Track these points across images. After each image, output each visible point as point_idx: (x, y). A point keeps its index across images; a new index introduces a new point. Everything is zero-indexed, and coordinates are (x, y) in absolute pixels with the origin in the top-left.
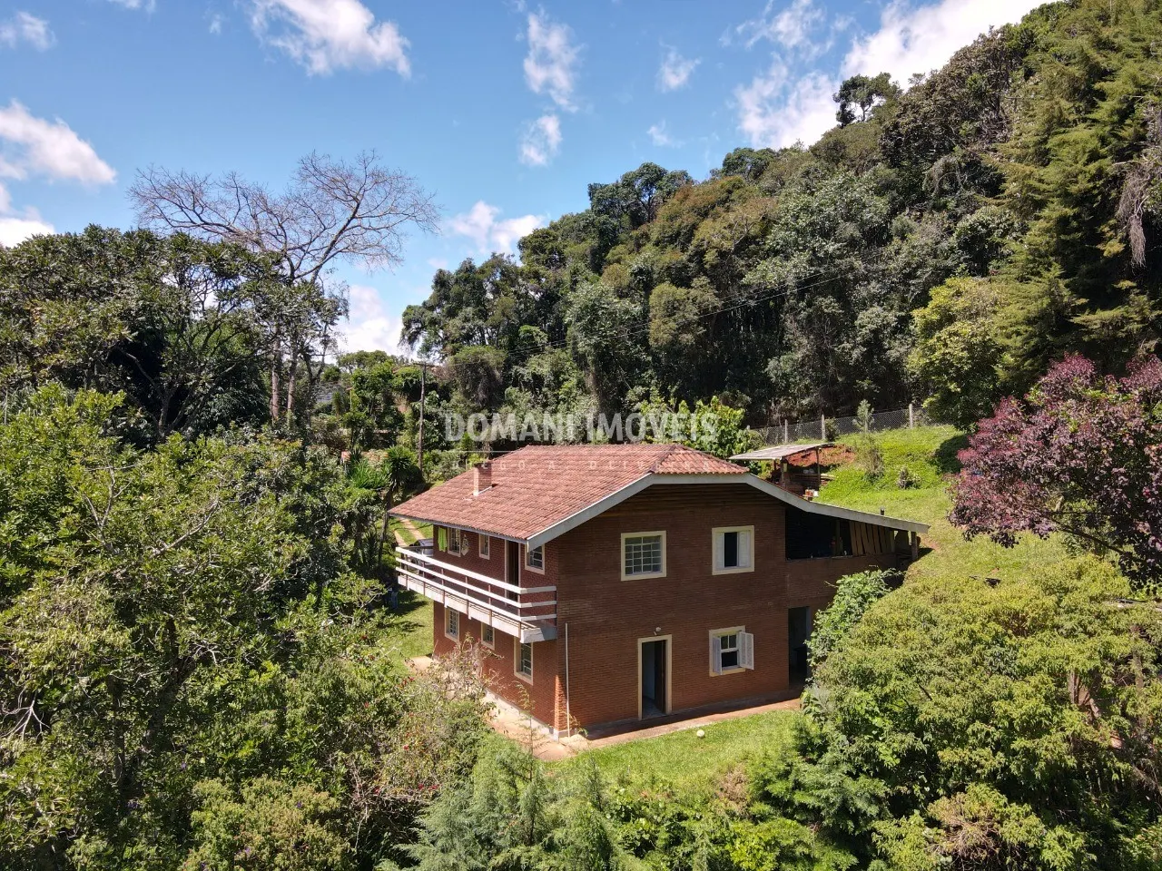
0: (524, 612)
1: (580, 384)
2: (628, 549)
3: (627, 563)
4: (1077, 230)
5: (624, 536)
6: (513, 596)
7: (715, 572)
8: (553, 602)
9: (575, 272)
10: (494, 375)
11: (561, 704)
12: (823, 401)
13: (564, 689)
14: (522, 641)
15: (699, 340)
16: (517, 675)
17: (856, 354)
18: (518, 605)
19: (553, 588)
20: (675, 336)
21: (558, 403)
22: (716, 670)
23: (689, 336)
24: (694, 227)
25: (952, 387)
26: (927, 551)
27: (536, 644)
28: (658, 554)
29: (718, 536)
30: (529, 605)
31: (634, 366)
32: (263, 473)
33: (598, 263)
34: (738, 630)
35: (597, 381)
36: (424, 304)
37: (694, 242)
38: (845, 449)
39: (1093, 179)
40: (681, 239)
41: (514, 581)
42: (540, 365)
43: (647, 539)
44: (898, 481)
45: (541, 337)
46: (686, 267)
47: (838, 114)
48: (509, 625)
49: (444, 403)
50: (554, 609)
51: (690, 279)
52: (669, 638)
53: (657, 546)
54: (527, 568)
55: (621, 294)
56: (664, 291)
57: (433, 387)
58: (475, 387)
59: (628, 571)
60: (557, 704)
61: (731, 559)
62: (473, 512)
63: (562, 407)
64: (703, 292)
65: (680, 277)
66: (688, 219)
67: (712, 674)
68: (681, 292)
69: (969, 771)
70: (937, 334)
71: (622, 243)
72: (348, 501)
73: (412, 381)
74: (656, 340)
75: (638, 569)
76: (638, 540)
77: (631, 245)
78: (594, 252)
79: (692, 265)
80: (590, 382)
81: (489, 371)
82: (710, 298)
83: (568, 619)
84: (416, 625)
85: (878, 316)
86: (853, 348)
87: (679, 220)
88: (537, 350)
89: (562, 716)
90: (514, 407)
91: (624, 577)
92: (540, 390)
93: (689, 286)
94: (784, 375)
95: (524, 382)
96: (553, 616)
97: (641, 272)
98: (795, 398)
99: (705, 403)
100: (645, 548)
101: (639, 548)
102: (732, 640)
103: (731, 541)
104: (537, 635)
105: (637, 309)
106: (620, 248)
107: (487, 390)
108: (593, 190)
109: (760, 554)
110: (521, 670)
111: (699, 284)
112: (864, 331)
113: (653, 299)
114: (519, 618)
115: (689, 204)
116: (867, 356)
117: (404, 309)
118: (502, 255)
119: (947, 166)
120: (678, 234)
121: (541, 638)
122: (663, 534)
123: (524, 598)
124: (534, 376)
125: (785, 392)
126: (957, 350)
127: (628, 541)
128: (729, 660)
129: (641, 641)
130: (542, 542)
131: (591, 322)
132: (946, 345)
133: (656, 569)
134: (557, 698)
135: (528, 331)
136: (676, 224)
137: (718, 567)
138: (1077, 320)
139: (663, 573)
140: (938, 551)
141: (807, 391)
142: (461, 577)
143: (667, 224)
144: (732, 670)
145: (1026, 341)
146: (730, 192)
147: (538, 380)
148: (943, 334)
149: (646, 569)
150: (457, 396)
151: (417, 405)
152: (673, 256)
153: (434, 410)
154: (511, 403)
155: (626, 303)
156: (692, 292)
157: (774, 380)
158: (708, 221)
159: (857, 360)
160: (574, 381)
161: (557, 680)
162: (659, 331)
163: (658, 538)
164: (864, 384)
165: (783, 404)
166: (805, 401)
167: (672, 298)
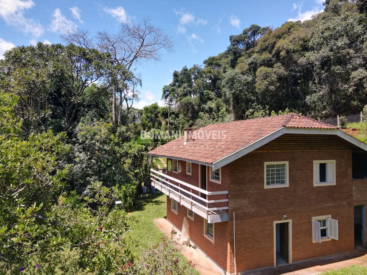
0: (210, 206)
1: (227, 110)
2: (268, 171)
3: (268, 179)
5: (266, 164)
6: (203, 196)
7: (315, 185)
8: (227, 200)
9: (225, 68)
10: (195, 108)
11: (231, 259)
12: (332, 112)
13: (233, 250)
14: (209, 222)
15: (277, 88)
16: (205, 236)
17: (351, 90)
18: (207, 201)
19: (226, 192)
20: (267, 87)
21: (218, 118)
22: (316, 238)
23: (273, 87)
24: (275, 43)
27: (217, 224)
28: (284, 174)
29: (316, 165)
30: (213, 201)
31: (248, 101)
32: (97, 137)
33: (233, 65)
34: (328, 218)
35: (234, 107)
36: (170, 84)
37: (275, 49)
38: (351, 129)
40: (269, 49)
41: (204, 187)
42: (212, 104)
43: (278, 166)
46: (271, 60)
47: (325, 9)
48: (201, 211)
49: (177, 119)
50: (227, 204)
51: (273, 64)
52: (290, 221)
53: (283, 170)
54: (211, 180)
55: (243, 74)
56: (262, 70)
57: (173, 113)
58: (188, 113)
59: (268, 183)
60: (228, 258)
61: (323, 178)
62: (183, 151)
63: (220, 119)
64: (279, 69)
65: (269, 64)
66: (271, 41)
67: (314, 242)
68: (269, 70)
71: (243, 56)
72: (133, 150)
73: (165, 111)
74: (259, 89)
75: (273, 182)
76: (273, 166)
77: (247, 56)
78: (232, 61)
79: (274, 59)
80: (231, 108)
81: (193, 106)
82: (282, 71)
83: (234, 210)
84: (162, 202)
85: (362, 73)
86: (349, 88)
87: (268, 42)
88: (210, 99)
89: (232, 266)
90: (202, 119)
91: (266, 187)
92: (212, 113)
93: (273, 68)
94: (314, 102)
95: (206, 111)
96: (227, 208)
97: (252, 63)
98: (319, 111)
99: (282, 112)
100: (277, 170)
101: (273, 171)
102: (324, 223)
103: (323, 168)
104: (217, 219)
105: (250, 79)
106: (242, 58)
107: (192, 113)
108: (231, 38)
109: (339, 175)
110: (207, 233)
111: (277, 66)
112: (355, 80)
113: (258, 73)
114: (207, 209)
115: (272, 35)
116: (356, 91)
117: (163, 87)
118: (197, 65)
120: (268, 47)
121: (219, 221)
122: (287, 163)
123: (210, 198)
124: (210, 108)
125: (314, 109)
127: (268, 166)
128: (324, 233)
129: (275, 223)
130: (220, 166)
131: (232, 85)
133: (283, 182)
134: (229, 255)
135: (207, 92)
136: (267, 43)
137: (316, 182)
139: (287, 185)
141: (324, 108)
142: (177, 184)
143: (263, 43)
144: (325, 239)
146: (290, 29)
147: (211, 109)
149: (278, 182)
150: (181, 116)
151: (167, 120)
152: (266, 56)
153: (173, 121)
154: (201, 118)
155: (245, 77)
156: (274, 69)
157: (309, 104)
158: (281, 40)
159: (351, 92)
160: (224, 109)
161: (229, 245)
162: (260, 85)
163: (284, 165)
164: (355, 103)
165: (313, 114)
166: (324, 112)
167: (266, 72)
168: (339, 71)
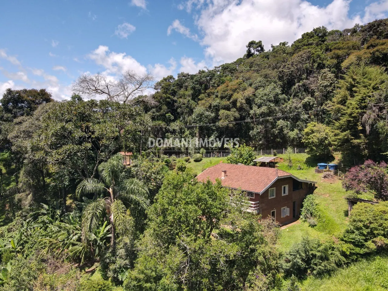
0: (254, 207)
2: (270, 192)
4: (353, 123)
8: (259, 205)
9: (189, 101)
15: (234, 126)
17: (277, 132)
19: (258, 202)
20: (228, 125)
23: (231, 125)
24: (232, 95)
25: (314, 148)
26: (316, 187)
30: (255, 206)
34: (286, 207)
37: (232, 99)
38: (280, 158)
39: (357, 113)
40: (228, 97)
42: (176, 127)
44: (298, 168)
45: (172, 117)
46: (229, 105)
47: (247, 51)
51: (230, 109)
52: (275, 210)
53: (274, 191)
56: (224, 112)
59: (270, 196)
61: (284, 193)
64: (235, 113)
65: (227, 108)
66: (230, 92)
67: (282, 217)
68: (229, 112)
69: (378, 234)
70: (310, 136)
71: (203, 94)
74: (222, 125)
76: (271, 190)
78: (193, 95)
79: (231, 105)
81: (162, 129)
82: (237, 115)
87: (227, 92)
88: (172, 121)
92: (175, 133)
94: (254, 135)
96: (259, 208)
97: (216, 106)
98: (257, 141)
102: (285, 209)
103: (284, 188)
104: (256, 212)
105: (213, 115)
109: (289, 190)
111: (233, 110)
112: (279, 126)
113: (220, 113)
114: (254, 209)
115: (229, 88)
116: (279, 133)
119: (299, 86)
120: (226, 96)
122: (275, 188)
123: (254, 204)
124: (173, 129)
125: (255, 140)
126: (316, 140)
129: (272, 211)
132: (313, 138)
133: (273, 196)
135: (169, 116)
137: (283, 195)
138: (351, 141)
139: (275, 197)
140: (318, 187)
141: (260, 140)
145: (338, 143)
146: (240, 85)
148: (312, 135)
152: (225, 102)
154: (168, 138)
155: (210, 113)
156: (232, 112)
157: (251, 136)
158: (236, 93)
160: (188, 132)
162: (223, 123)
164: (278, 140)
165: (254, 142)
166: (260, 142)
167: (226, 114)
168: (271, 121)
